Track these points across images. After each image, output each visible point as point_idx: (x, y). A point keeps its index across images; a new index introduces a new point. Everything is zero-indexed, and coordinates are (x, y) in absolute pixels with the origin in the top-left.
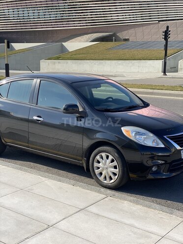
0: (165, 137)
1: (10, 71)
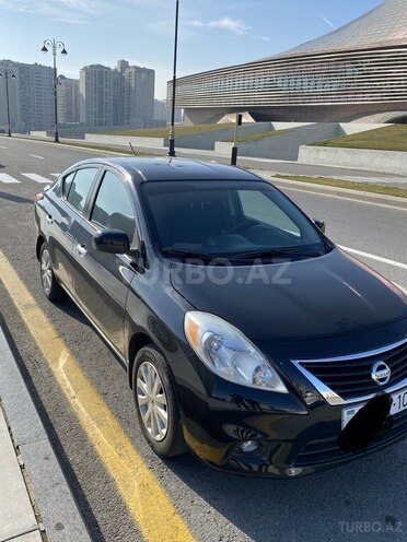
0: (296, 363)
1: (238, 157)
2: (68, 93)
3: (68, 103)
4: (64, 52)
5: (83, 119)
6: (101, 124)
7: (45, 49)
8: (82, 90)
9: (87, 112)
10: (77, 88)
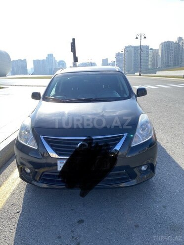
0: (42, 137)
2: (154, 55)
3: (153, 59)
4: (145, 38)
5: (159, 65)
6: (168, 66)
7: (137, 38)
8: (160, 53)
9: (162, 62)
10: (157, 52)
